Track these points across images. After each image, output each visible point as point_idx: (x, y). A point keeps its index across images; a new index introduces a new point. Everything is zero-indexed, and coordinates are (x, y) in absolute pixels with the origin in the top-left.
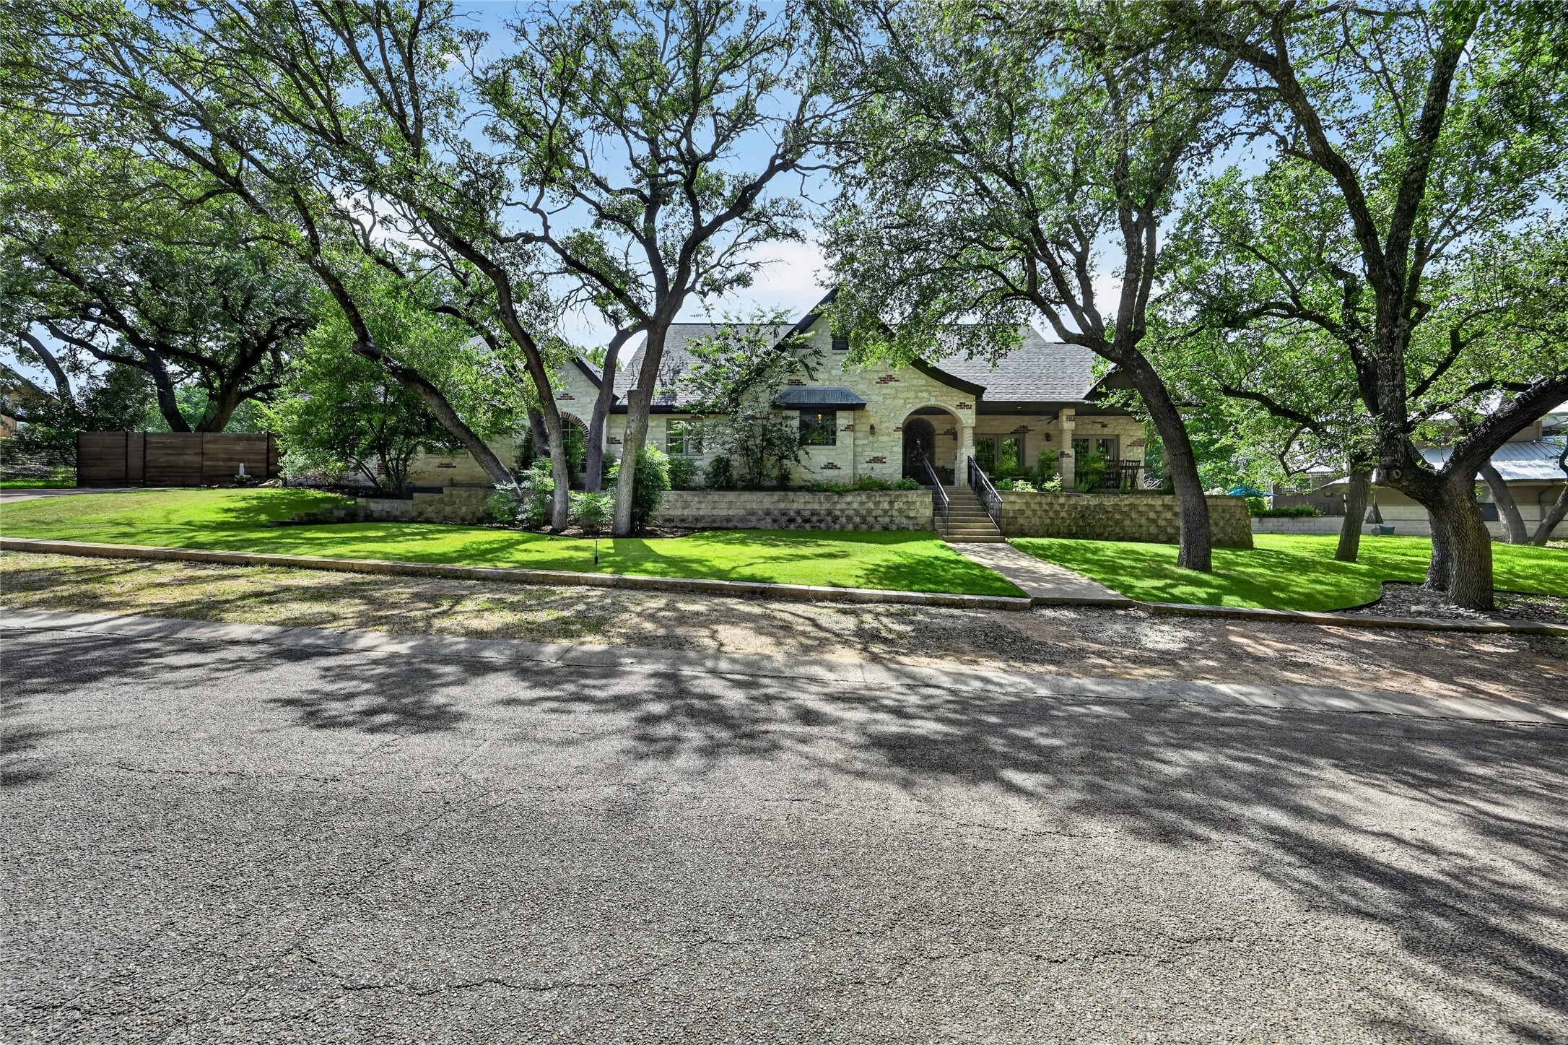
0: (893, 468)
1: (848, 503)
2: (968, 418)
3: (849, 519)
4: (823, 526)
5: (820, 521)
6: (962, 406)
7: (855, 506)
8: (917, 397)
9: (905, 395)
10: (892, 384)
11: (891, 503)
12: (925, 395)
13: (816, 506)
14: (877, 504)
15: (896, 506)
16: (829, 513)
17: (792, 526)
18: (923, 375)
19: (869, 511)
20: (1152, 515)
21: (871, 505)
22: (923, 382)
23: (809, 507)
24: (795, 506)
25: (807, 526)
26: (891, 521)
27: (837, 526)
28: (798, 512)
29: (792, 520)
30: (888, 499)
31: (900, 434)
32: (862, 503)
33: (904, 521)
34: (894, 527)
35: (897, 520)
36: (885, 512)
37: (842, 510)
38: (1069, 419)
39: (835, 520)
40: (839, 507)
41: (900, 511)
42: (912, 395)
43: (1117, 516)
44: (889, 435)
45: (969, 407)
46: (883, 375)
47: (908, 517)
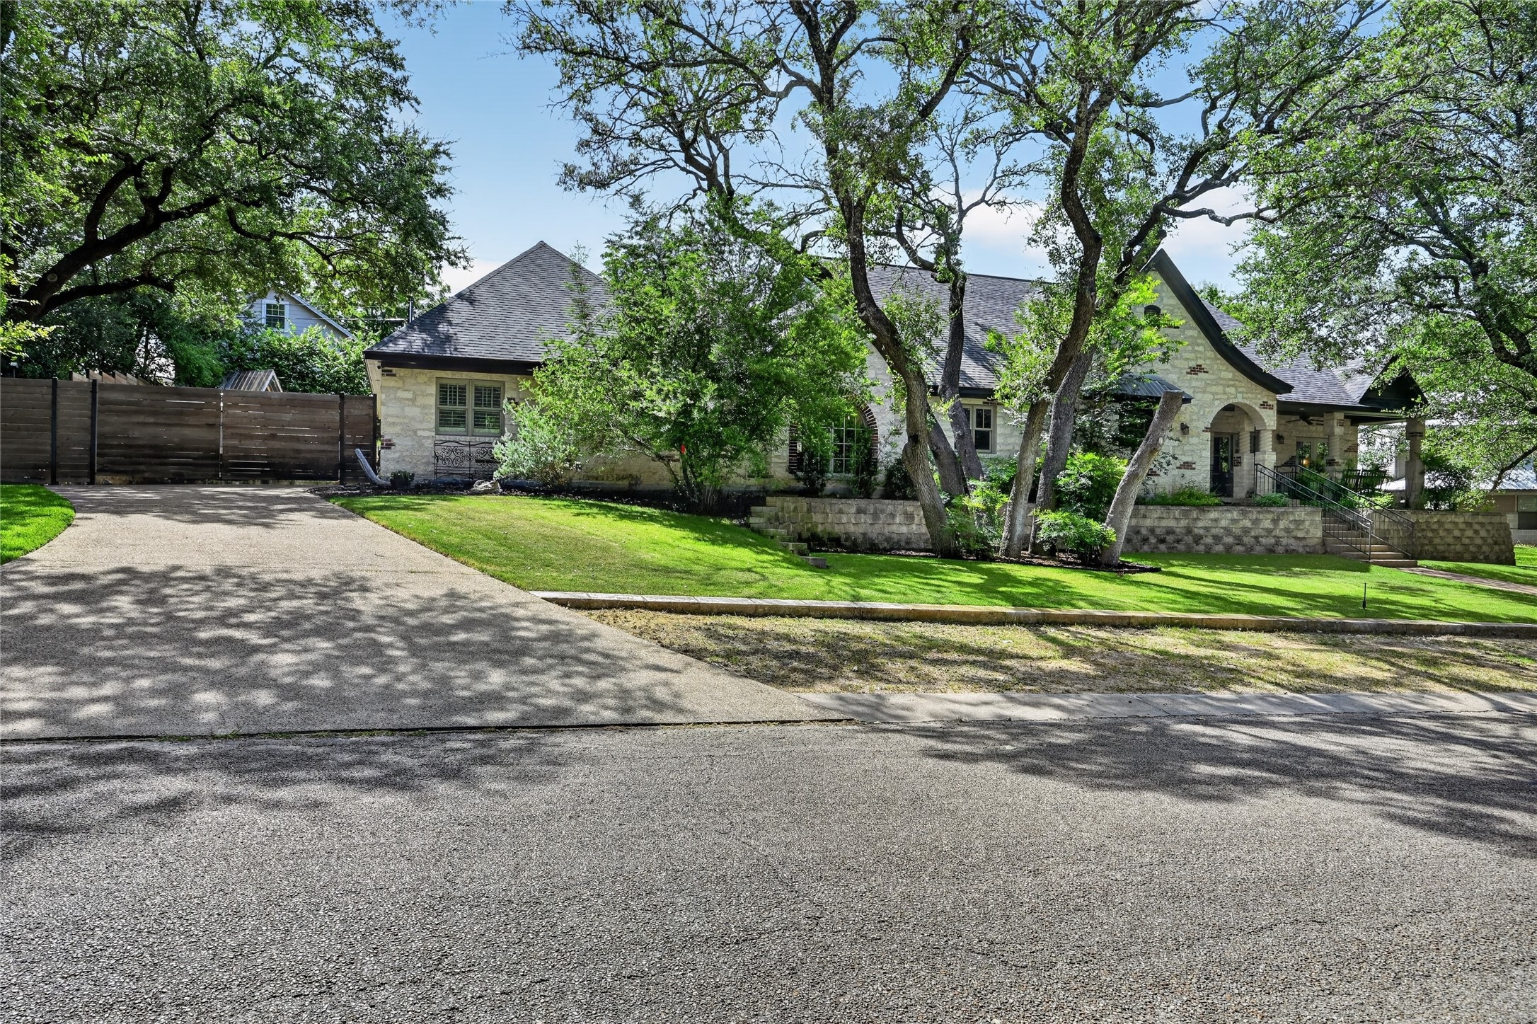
0: (1201, 476)
1: (1216, 520)
2: (1270, 419)
3: (1217, 538)
4: (1181, 547)
5: (1178, 541)
6: (1265, 405)
7: (1223, 523)
8: (1224, 393)
9: (1214, 389)
10: (1201, 375)
11: (1275, 521)
12: (1232, 390)
13: (1172, 523)
14: (1256, 522)
15: (1282, 524)
16: (1189, 531)
17: (1146, 548)
18: (1231, 368)
19: (1246, 531)
20: (1457, 533)
21: (1248, 524)
22: (1230, 375)
23: (1164, 523)
24: (1148, 522)
25: (1163, 547)
26: (1277, 543)
27: (1201, 548)
28: (1152, 530)
29: (1145, 540)
30: (1270, 516)
31: (1208, 435)
32: (1234, 521)
33: (1292, 541)
34: (1280, 549)
35: (1284, 541)
36: (1269, 531)
37: (1207, 529)
38: (1341, 424)
39: (1198, 539)
40: (1200, 524)
41: (1287, 530)
42: (1220, 389)
43: (1430, 534)
44: (1198, 436)
45: (1271, 407)
46: (1193, 364)
47: (1296, 538)
